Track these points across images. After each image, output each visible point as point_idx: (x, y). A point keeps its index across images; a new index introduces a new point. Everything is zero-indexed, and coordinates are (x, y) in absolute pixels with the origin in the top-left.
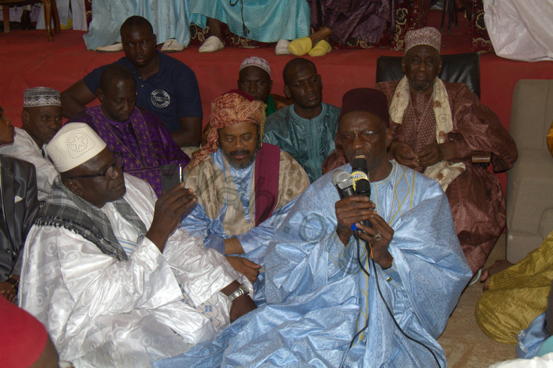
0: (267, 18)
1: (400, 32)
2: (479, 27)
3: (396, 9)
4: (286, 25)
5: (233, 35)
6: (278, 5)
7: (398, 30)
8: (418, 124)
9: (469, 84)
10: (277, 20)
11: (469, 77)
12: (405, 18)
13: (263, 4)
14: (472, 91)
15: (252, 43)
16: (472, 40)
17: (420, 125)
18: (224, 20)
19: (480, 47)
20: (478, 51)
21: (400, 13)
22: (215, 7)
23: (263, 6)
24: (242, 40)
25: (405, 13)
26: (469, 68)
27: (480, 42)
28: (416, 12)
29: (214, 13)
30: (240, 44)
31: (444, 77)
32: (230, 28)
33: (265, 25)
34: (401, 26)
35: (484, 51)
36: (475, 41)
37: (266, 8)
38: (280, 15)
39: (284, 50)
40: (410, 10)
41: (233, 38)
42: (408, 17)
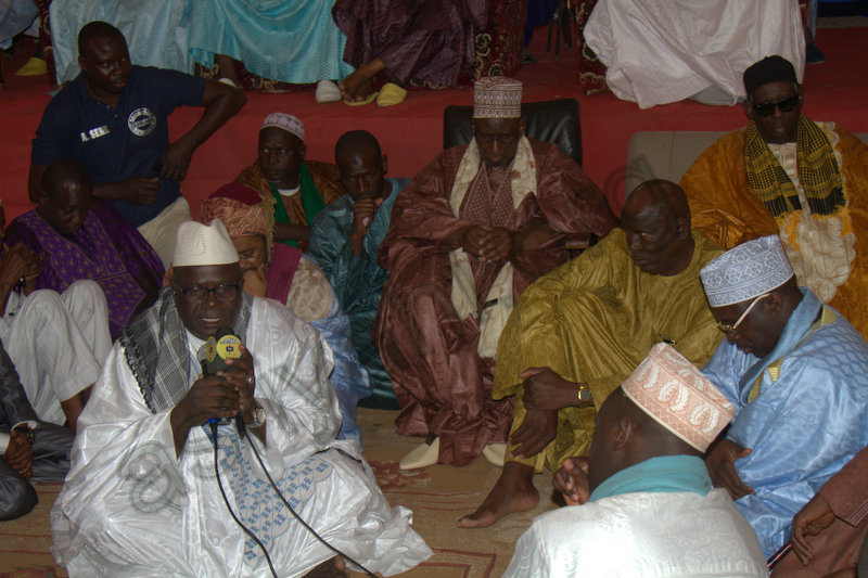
0: (297, 50)
1: (482, 66)
2: (588, 57)
3: (476, 34)
4: (326, 60)
5: (252, 75)
6: (313, 32)
7: (479, 63)
8: (493, 197)
9: (566, 141)
10: (312, 52)
11: (565, 132)
12: (489, 46)
13: (292, 30)
14: (570, 151)
15: (279, 85)
16: (579, 76)
17: (496, 199)
18: (238, 57)
19: (590, 84)
20: (589, 89)
21: (481, 40)
22: (221, 38)
23: (291, 34)
24: (266, 83)
25: (488, 40)
26: (565, 120)
27: (589, 78)
28: (502, 38)
29: (219, 46)
30: (264, 87)
31: (532, 133)
32: (247, 65)
33: (295, 60)
34: (483, 58)
35: (595, 91)
36: (583, 76)
37: (295, 36)
38: (316, 45)
39: (329, 95)
40: (494, 36)
41: (253, 80)
42: (492, 45)
